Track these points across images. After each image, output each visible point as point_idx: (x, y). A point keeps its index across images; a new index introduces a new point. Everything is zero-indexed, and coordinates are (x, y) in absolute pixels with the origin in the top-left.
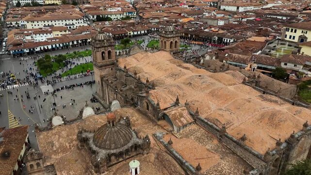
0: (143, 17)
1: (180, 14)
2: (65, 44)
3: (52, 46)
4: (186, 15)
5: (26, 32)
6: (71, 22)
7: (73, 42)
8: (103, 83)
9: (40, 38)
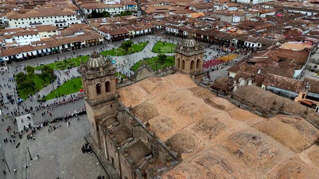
0: (146, 11)
1: (187, 8)
2: (53, 49)
3: (37, 51)
4: (194, 9)
5: (6, 33)
6: (62, 19)
7: (63, 46)
8: (99, 127)
9: (24, 41)
